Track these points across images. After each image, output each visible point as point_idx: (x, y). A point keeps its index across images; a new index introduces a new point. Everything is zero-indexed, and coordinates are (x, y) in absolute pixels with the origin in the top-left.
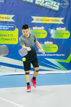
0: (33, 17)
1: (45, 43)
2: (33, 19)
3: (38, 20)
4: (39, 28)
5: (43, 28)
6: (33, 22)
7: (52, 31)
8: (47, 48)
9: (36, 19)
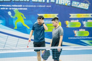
0: (70, 14)
1: (80, 30)
2: (70, 16)
3: (74, 16)
4: (75, 21)
5: (78, 21)
6: (70, 17)
7: (84, 23)
8: (81, 33)
9: (72, 16)
